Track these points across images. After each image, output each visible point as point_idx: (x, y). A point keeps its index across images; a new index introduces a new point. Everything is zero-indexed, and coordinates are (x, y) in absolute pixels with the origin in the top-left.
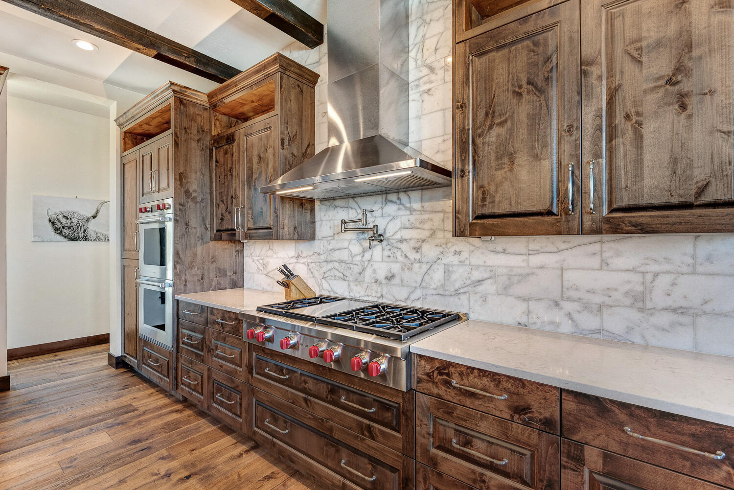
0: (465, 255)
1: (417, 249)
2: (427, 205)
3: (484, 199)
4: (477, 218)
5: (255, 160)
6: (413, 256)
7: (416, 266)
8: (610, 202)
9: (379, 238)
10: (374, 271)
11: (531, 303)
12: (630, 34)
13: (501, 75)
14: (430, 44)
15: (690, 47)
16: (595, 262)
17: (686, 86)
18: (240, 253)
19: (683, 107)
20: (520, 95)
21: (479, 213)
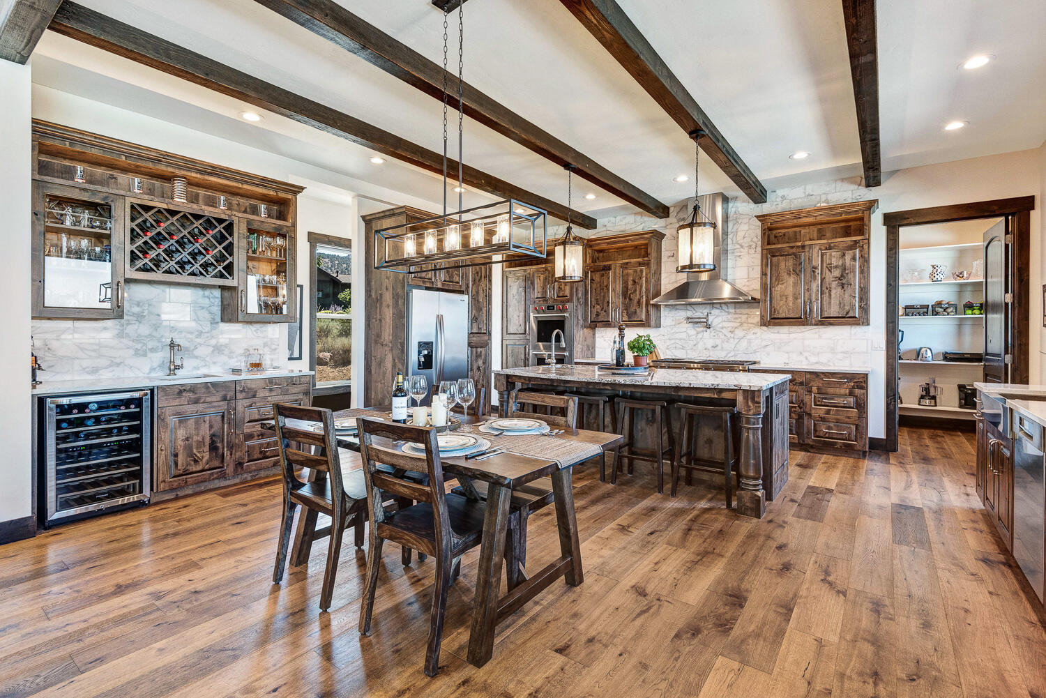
0: (758, 334)
1: (732, 332)
2: (738, 311)
3: (775, 312)
4: (772, 319)
5: (630, 283)
6: (729, 335)
7: (732, 340)
8: (821, 315)
9: (708, 327)
10: (705, 344)
11: (790, 354)
12: (828, 262)
13: (783, 265)
14: (741, 234)
15: (845, 269)
16: (817, 336)
17: (844, 281)
18: (594, 334)
19: (843, 287)
20: (790, 275)
21: (773, 317)
